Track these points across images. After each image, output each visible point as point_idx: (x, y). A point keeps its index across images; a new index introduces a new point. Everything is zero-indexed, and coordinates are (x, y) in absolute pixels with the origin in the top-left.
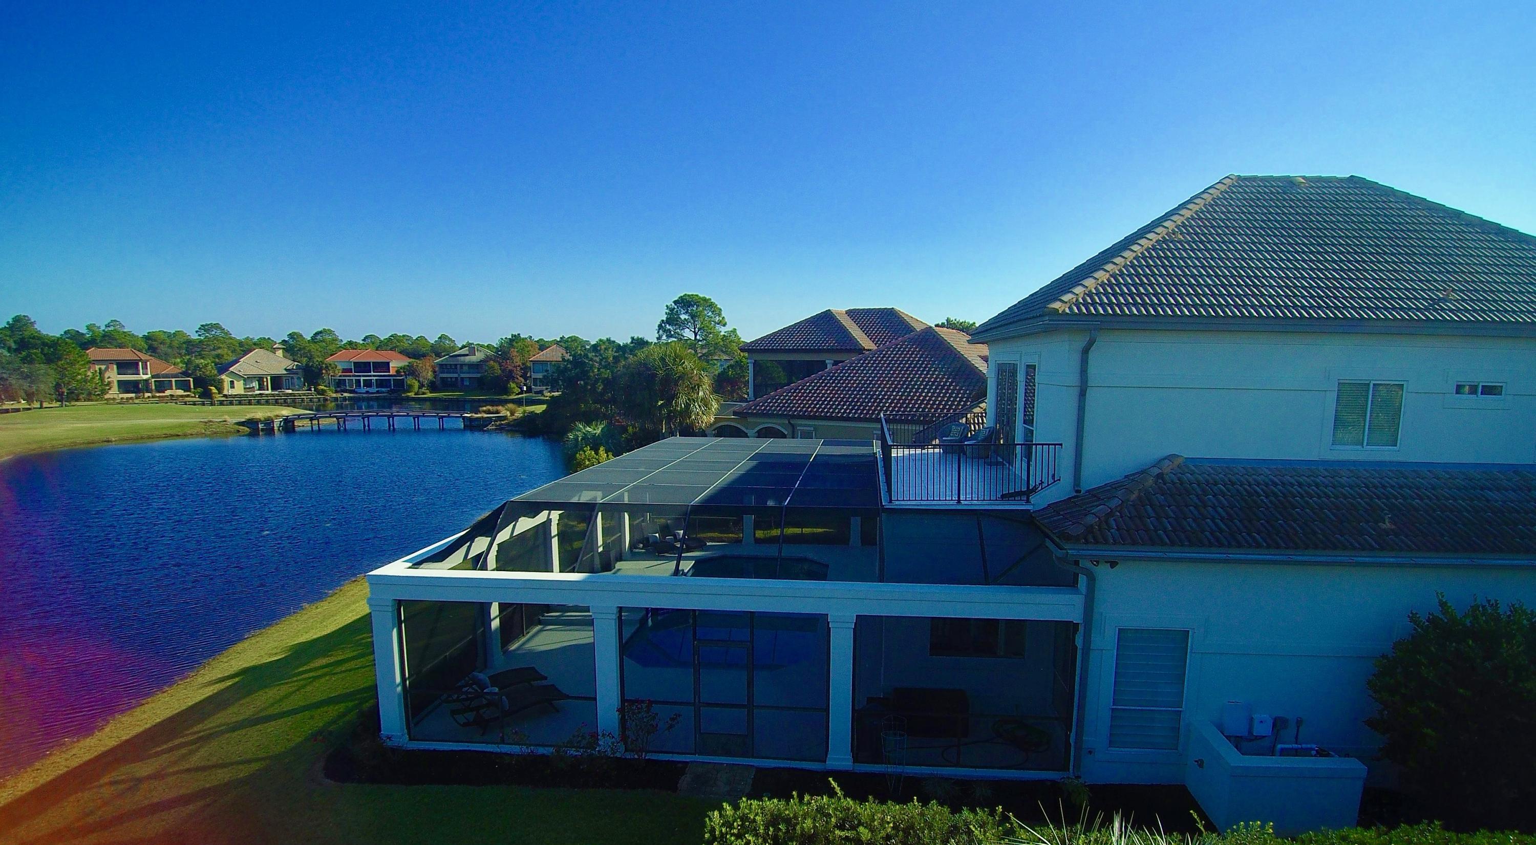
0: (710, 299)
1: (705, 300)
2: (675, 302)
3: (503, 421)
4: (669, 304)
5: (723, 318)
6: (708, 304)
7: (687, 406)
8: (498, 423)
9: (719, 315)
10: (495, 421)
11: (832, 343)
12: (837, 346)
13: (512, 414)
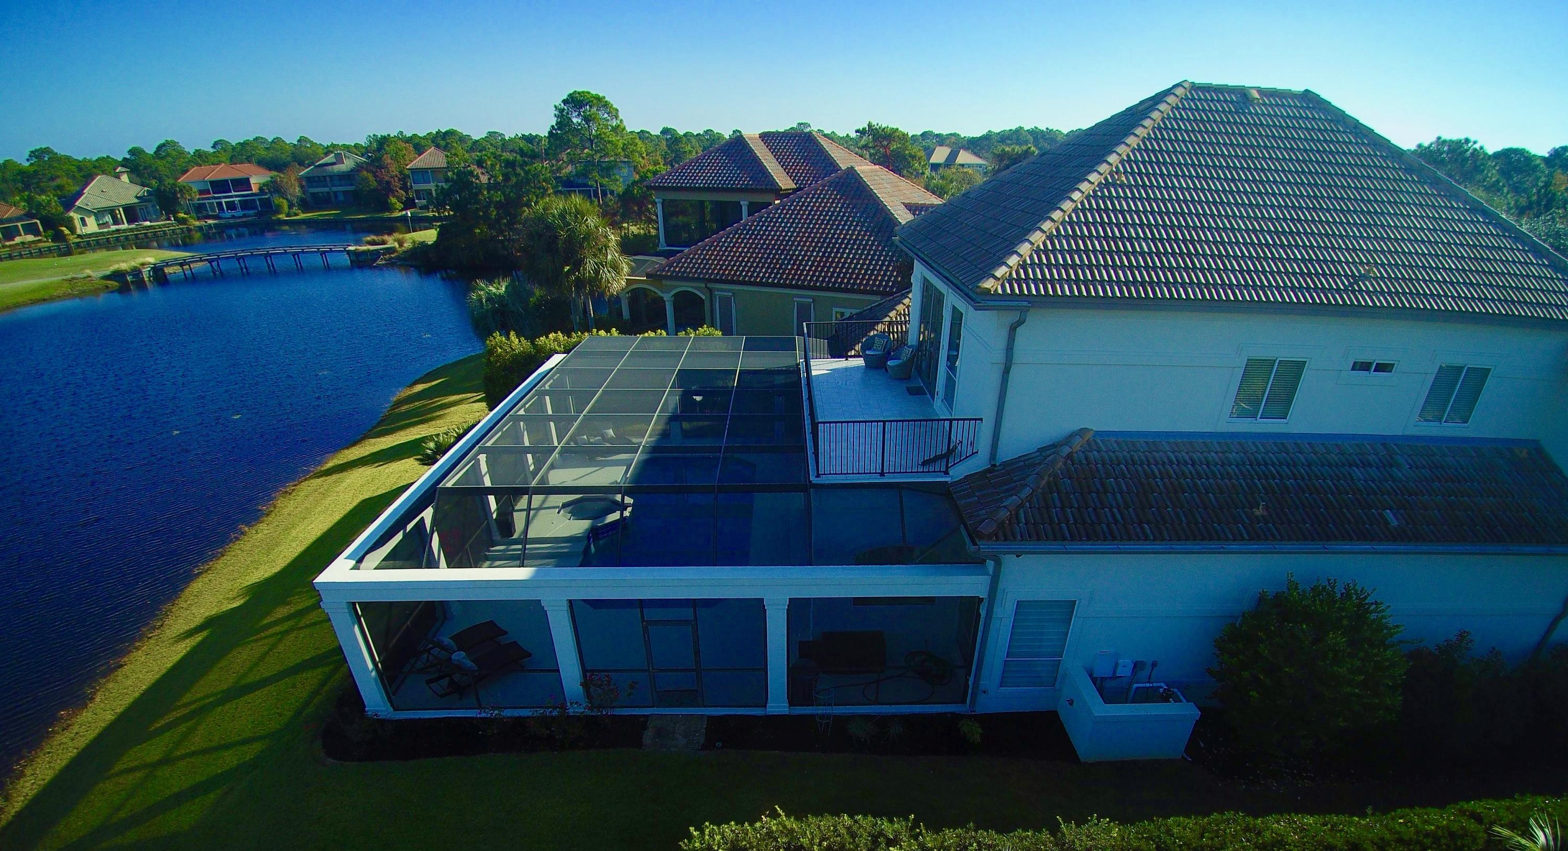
0: (604, 97)
1: (599, 99)
2: (565, 102)
3: (392, 254)
4: (557, 104)
5: (621, 121)
6: (601, 103)
7: (597, 272)
8: (387, 257)
9: (617, 117)
10: (384, 254)
11: (746, 181)
12: (752, 185)
13: (401, 245)
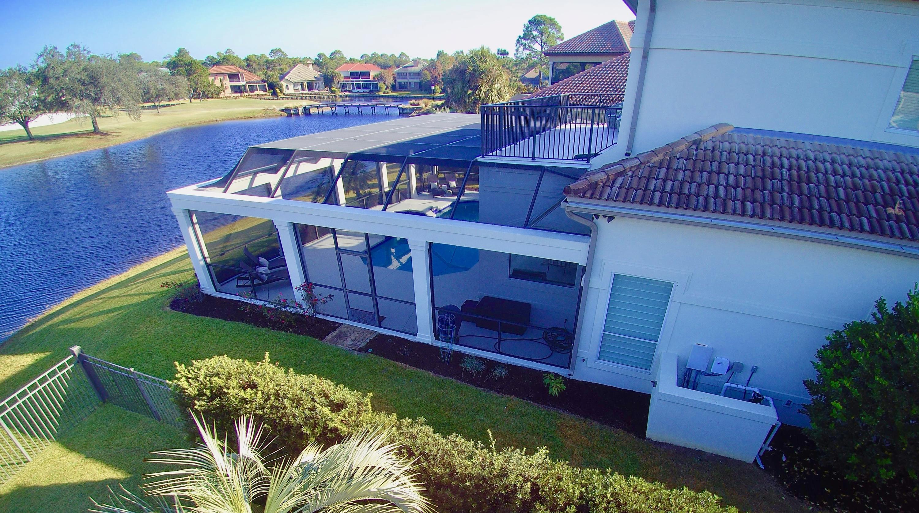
0: (554, 19)
1: (550, 19)
2: (530, 22)
3: (420, 110)
4: (525, 24)
5: (562, 34)
6: (552, 23)
8: (418, 112)
9: (559, 31)
10: (416, 110)
11: (608, 48)
12: (611, 50)
13: (426, 106)
